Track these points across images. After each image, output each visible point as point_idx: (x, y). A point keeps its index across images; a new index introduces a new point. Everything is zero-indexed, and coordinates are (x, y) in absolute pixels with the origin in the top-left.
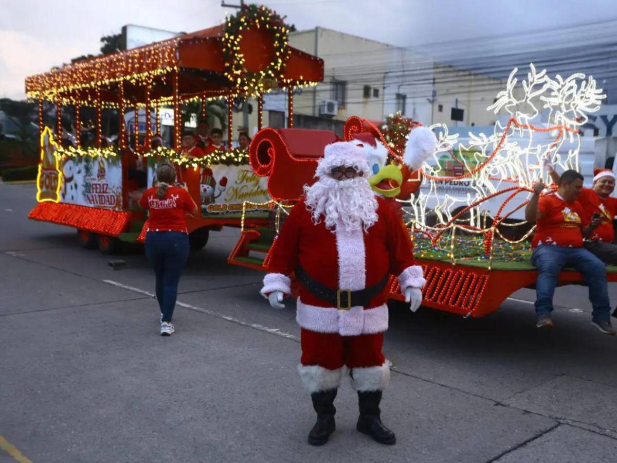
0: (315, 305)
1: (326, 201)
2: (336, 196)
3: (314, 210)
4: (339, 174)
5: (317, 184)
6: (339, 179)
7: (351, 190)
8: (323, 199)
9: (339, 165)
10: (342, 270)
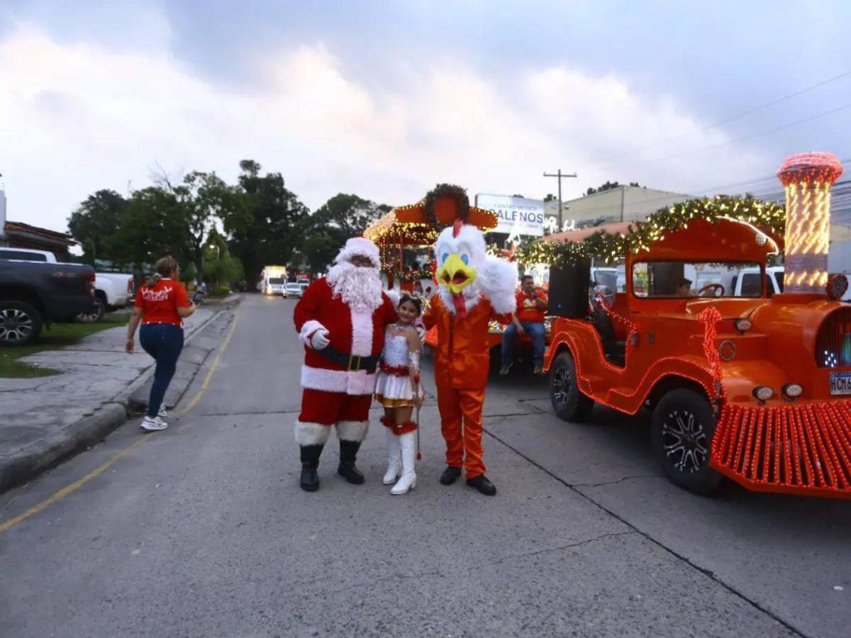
0: (326, 368)
1: (344, 281)
2: (354, 278)
3: (334, 286)
4: (358, 262)
5: (336, 267)
6: (358, 265)
7: (366, 276)
8: (341, 280)
9: (360, 253)
10: (355, 339)
